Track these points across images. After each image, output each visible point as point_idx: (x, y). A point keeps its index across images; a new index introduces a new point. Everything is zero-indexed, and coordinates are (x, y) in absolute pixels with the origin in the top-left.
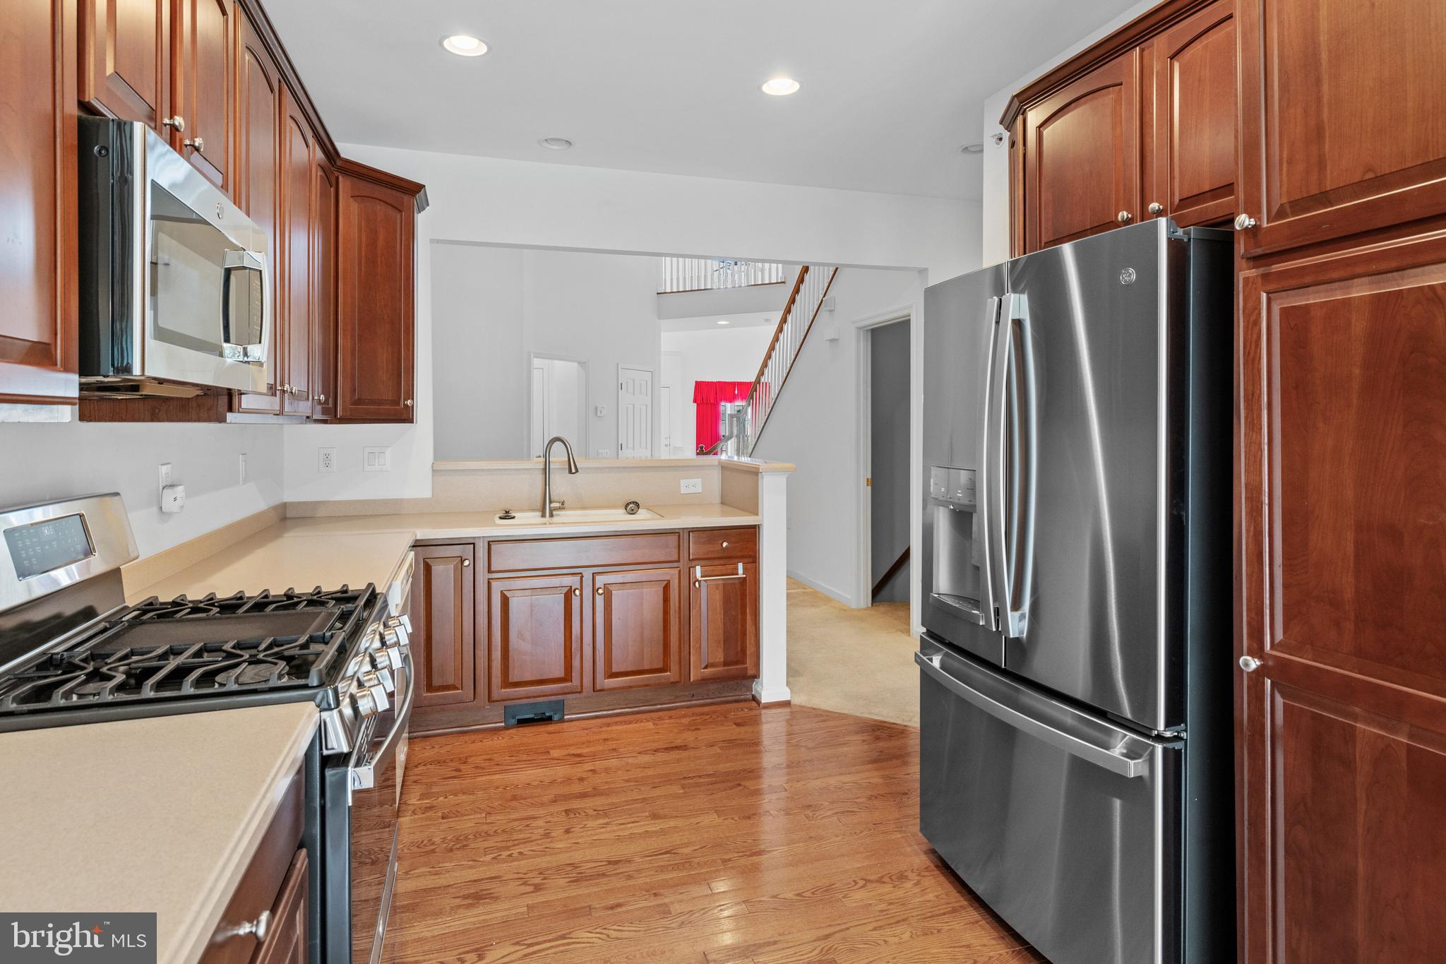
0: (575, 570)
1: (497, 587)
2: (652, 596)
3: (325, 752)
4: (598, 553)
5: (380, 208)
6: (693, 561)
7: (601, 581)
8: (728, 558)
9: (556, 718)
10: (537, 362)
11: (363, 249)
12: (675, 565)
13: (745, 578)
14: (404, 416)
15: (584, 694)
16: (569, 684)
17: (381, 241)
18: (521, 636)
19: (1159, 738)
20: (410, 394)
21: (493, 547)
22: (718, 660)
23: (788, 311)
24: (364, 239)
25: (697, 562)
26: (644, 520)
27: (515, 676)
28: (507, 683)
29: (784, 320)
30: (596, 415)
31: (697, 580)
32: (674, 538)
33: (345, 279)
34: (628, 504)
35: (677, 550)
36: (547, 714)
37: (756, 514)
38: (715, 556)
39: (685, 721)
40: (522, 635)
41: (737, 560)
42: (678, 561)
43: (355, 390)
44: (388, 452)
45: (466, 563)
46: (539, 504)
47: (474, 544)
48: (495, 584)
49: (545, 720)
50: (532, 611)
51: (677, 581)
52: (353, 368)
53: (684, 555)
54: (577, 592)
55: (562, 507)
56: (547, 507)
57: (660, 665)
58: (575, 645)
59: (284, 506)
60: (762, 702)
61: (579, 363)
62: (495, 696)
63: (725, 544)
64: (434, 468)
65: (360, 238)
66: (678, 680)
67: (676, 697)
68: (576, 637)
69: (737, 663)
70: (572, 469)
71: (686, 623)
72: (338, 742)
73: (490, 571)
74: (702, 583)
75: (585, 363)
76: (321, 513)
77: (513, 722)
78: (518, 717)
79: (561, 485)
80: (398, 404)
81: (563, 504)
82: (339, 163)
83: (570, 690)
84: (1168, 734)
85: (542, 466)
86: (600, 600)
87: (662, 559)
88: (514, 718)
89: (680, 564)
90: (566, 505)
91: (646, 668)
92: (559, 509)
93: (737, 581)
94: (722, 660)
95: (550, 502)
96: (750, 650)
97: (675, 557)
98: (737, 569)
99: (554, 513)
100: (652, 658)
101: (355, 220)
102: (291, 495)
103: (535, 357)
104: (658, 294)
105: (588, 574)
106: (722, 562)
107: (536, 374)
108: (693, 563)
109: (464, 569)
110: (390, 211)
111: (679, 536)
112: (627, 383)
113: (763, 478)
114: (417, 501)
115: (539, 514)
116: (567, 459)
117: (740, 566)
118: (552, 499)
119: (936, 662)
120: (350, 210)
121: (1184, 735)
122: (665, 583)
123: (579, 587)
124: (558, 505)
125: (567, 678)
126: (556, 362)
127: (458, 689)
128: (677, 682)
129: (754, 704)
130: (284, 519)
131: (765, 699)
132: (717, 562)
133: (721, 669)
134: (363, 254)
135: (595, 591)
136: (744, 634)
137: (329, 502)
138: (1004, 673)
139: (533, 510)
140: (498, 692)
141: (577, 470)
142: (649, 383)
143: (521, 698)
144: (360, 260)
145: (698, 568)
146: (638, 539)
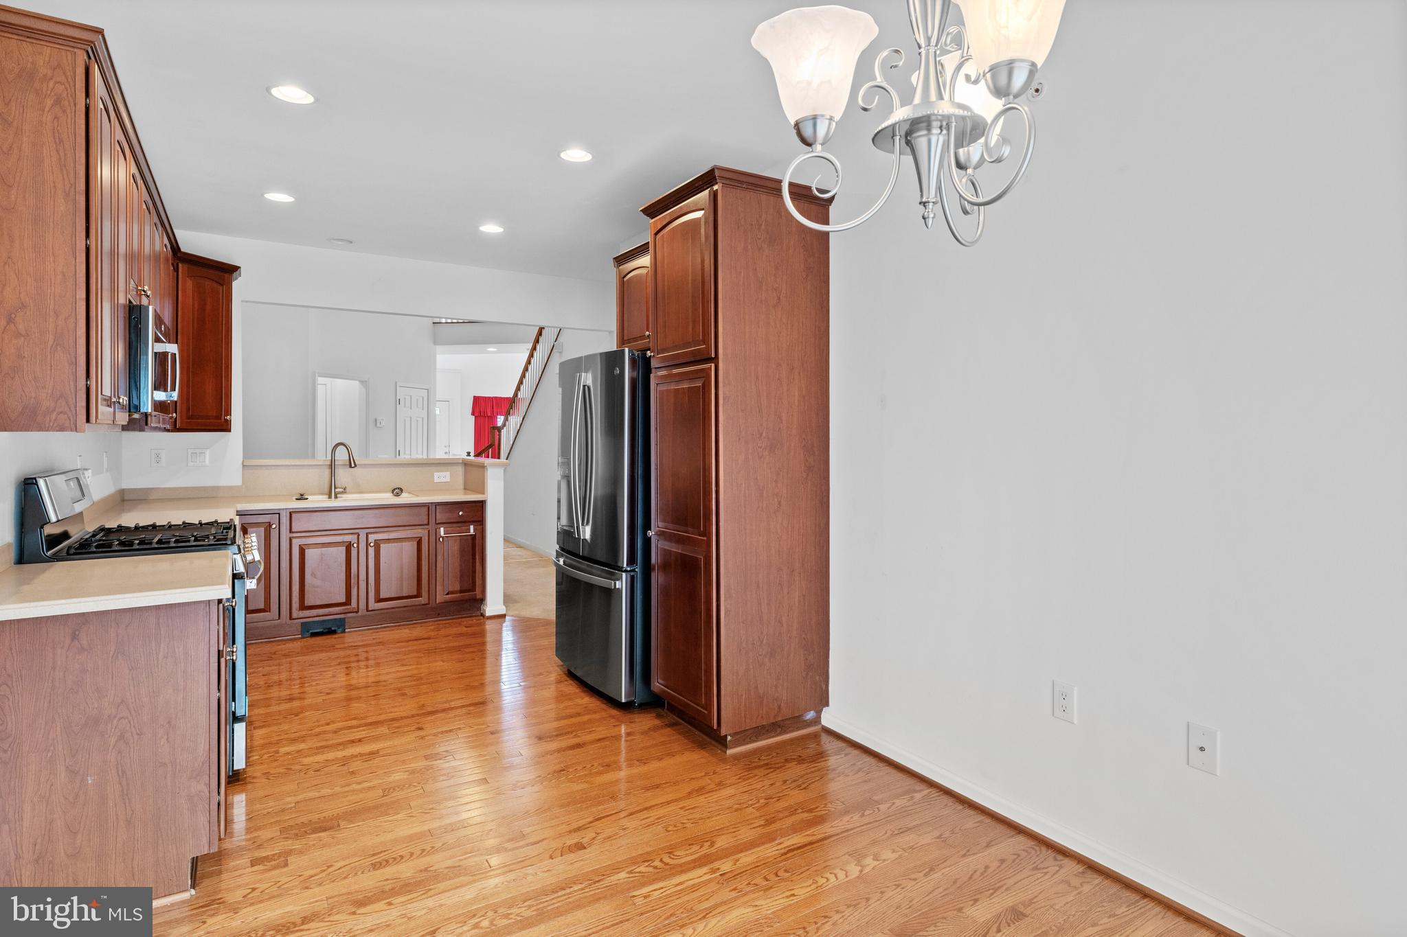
0: (354, 531)
1: (296, 543)
2: (409, 548)
3: (235, 572)
4: (371, 520)
5: (208, 283)
6: (439, 524)
7: (372, 538)
8: (464, 522)
9: (339, 631)
10: (320, 380)
11: (196, 313)
12: (426, 527)
13: (475, 535)
14: (225, 427)
15: (360, 614)
16: (349, 607)
17: (208, 307)
18: (313, 575)
19: (626, 571)
20: (229, 412)
21: (293, 515)
22: (456, 589)
23: (537, 341)
24: (196, 306)
25: (442, 525)
26: (405, 498)
27: (309, 601)
28: (303, 607)
29: (534, 348)
30: (376, 425)
31: (441, 537)
32: (425, 510)
33: (182, 334)
34: (394, 489)
35: (427, 517)
36: (333, 629)
37: (484, 494)
38: (455, 521)
39: (432, 627)
40: (315, 575)
41: (469, 523)
42: (428, 524)
43: (189, 409)
44: (208, 453)
45: (274, 526)
46: (327, 490)
47: (279, 514)
48: (294, 541)
49: (331, 632)
50: (322, 558)
51: (427, 538)
52: (188, 392)
53: (432, 521)
54: (355, 545)
55: (345, 491)
56: (332, 491)
57: (415, 593)
58: (353, 581)
59: (122, 492)
60: (487, 615)
61: (360, 381)
62: (295, 615)
63: (461, 513)
64: (245, 464)
65: (193, 305)
66: (427, 602)
67: (427, 616)
68: (354, 575)
69: (469, 591)
70: (351, 464)
71: (433, 566)
72: (241, 568)
73: (291, 531)
74: (445, 539)
75: (366, 381)
76: (153, 496)
77: (308, 634)
78: (311, 631)
79: (343, 476)
80: (220, 419)
81: (345, 489)
82: (179, 255)
83: (349, 611)
84: (629, 569)
85: (329, 463)
86: (371, 551)
87: (417, 523)
88: (308, 632)
89: (430, 527)
90: (347, 490)
91: (404, 595)
92: (342, 493)
93: (469, 537)
94: (459, 589)
95: (335, 488)
96: (478, 582)
97: (426, 522)
98: (469, 529)
99: (338, 496)
100: (408, 588)
101: (190, 293)
102: (128, 483)
103: (319, 376)
104: (434, 323)
105: (363, 534)
106: (459, 525)
107: (320, 391)
108: (439, 526)
109: (271, 530)
110: (215, 285)
111: (429, 508)
112: (405, 399)
113: (487, 470)
114: (230, 488)
115: (327, 496)
116: (348, 458)
117: (472, 527)
118: (337, 486)
119: (561, 562)
120: (188, 285)
121: (636, 570)
122: (418, 539)
123: (356, 541)
124: (341, 490)
125: (348, 602)
126: (339, 381)
127: (267, 612)
128: (426, 604)
129: (482, 617)
130: (123, 501)
131: (488, 614)
132: (455, 525)
133: (459, 595)
134: (196, 316)
135: (368, 544)
136: (474, 572)
137: (159, 488)
138: (583, 558)
139: (322, 494)
140: (295, 614)
141: (355, 466)
142: (426, 399)
143: (314, 617)
144: (193, 319)
145: (442, 529)
146: (399, 510)
